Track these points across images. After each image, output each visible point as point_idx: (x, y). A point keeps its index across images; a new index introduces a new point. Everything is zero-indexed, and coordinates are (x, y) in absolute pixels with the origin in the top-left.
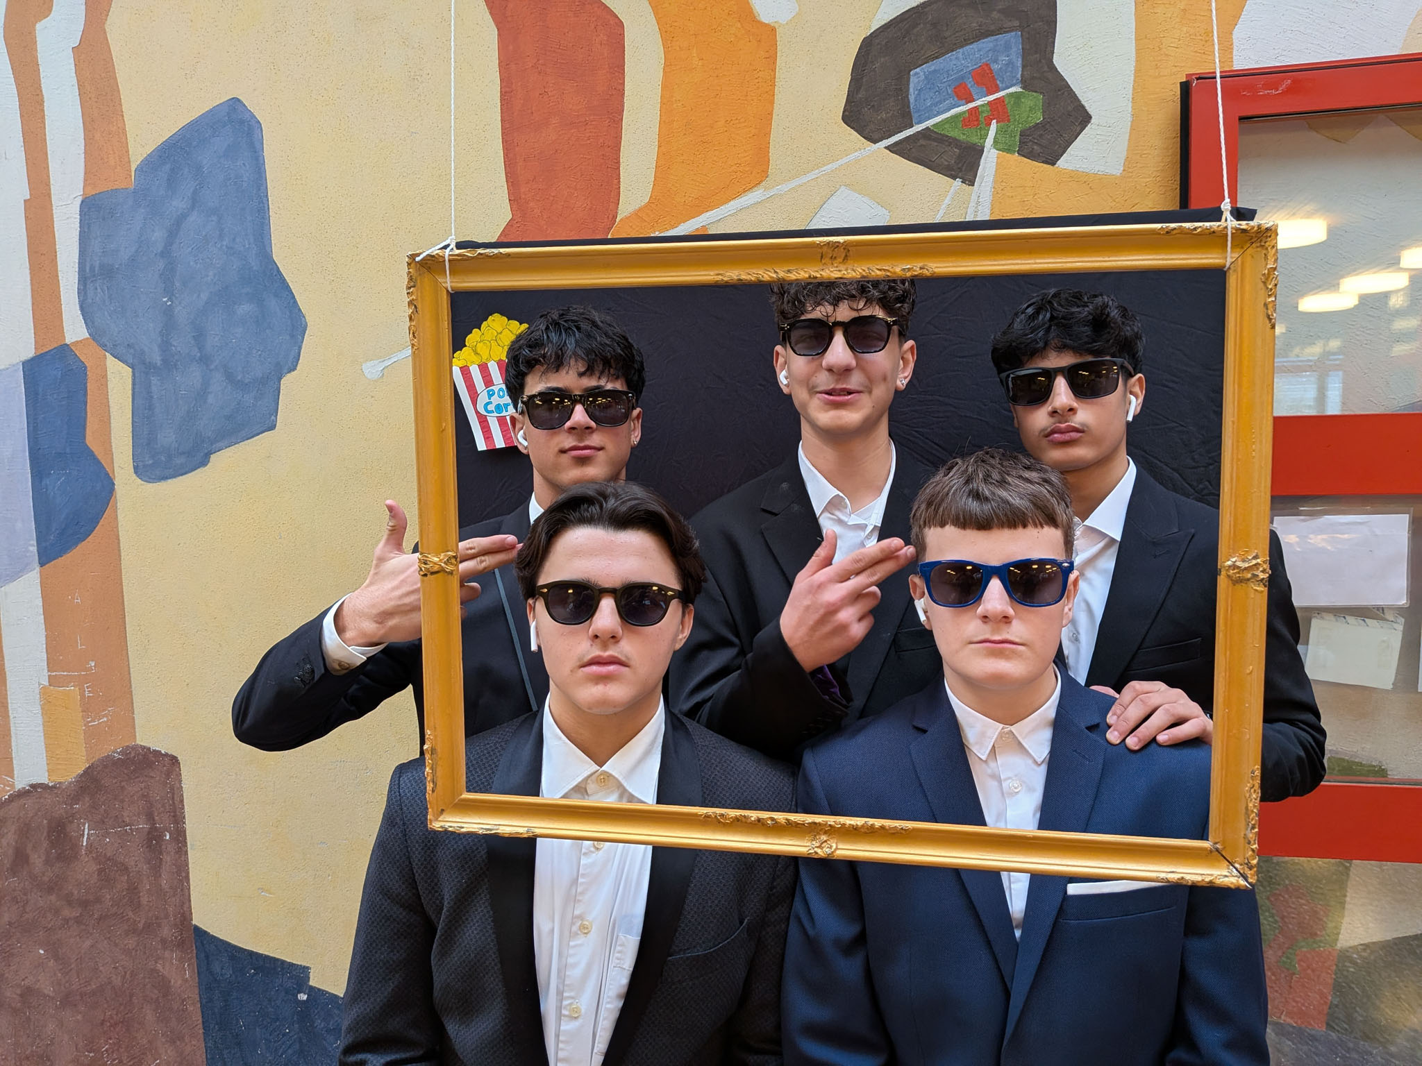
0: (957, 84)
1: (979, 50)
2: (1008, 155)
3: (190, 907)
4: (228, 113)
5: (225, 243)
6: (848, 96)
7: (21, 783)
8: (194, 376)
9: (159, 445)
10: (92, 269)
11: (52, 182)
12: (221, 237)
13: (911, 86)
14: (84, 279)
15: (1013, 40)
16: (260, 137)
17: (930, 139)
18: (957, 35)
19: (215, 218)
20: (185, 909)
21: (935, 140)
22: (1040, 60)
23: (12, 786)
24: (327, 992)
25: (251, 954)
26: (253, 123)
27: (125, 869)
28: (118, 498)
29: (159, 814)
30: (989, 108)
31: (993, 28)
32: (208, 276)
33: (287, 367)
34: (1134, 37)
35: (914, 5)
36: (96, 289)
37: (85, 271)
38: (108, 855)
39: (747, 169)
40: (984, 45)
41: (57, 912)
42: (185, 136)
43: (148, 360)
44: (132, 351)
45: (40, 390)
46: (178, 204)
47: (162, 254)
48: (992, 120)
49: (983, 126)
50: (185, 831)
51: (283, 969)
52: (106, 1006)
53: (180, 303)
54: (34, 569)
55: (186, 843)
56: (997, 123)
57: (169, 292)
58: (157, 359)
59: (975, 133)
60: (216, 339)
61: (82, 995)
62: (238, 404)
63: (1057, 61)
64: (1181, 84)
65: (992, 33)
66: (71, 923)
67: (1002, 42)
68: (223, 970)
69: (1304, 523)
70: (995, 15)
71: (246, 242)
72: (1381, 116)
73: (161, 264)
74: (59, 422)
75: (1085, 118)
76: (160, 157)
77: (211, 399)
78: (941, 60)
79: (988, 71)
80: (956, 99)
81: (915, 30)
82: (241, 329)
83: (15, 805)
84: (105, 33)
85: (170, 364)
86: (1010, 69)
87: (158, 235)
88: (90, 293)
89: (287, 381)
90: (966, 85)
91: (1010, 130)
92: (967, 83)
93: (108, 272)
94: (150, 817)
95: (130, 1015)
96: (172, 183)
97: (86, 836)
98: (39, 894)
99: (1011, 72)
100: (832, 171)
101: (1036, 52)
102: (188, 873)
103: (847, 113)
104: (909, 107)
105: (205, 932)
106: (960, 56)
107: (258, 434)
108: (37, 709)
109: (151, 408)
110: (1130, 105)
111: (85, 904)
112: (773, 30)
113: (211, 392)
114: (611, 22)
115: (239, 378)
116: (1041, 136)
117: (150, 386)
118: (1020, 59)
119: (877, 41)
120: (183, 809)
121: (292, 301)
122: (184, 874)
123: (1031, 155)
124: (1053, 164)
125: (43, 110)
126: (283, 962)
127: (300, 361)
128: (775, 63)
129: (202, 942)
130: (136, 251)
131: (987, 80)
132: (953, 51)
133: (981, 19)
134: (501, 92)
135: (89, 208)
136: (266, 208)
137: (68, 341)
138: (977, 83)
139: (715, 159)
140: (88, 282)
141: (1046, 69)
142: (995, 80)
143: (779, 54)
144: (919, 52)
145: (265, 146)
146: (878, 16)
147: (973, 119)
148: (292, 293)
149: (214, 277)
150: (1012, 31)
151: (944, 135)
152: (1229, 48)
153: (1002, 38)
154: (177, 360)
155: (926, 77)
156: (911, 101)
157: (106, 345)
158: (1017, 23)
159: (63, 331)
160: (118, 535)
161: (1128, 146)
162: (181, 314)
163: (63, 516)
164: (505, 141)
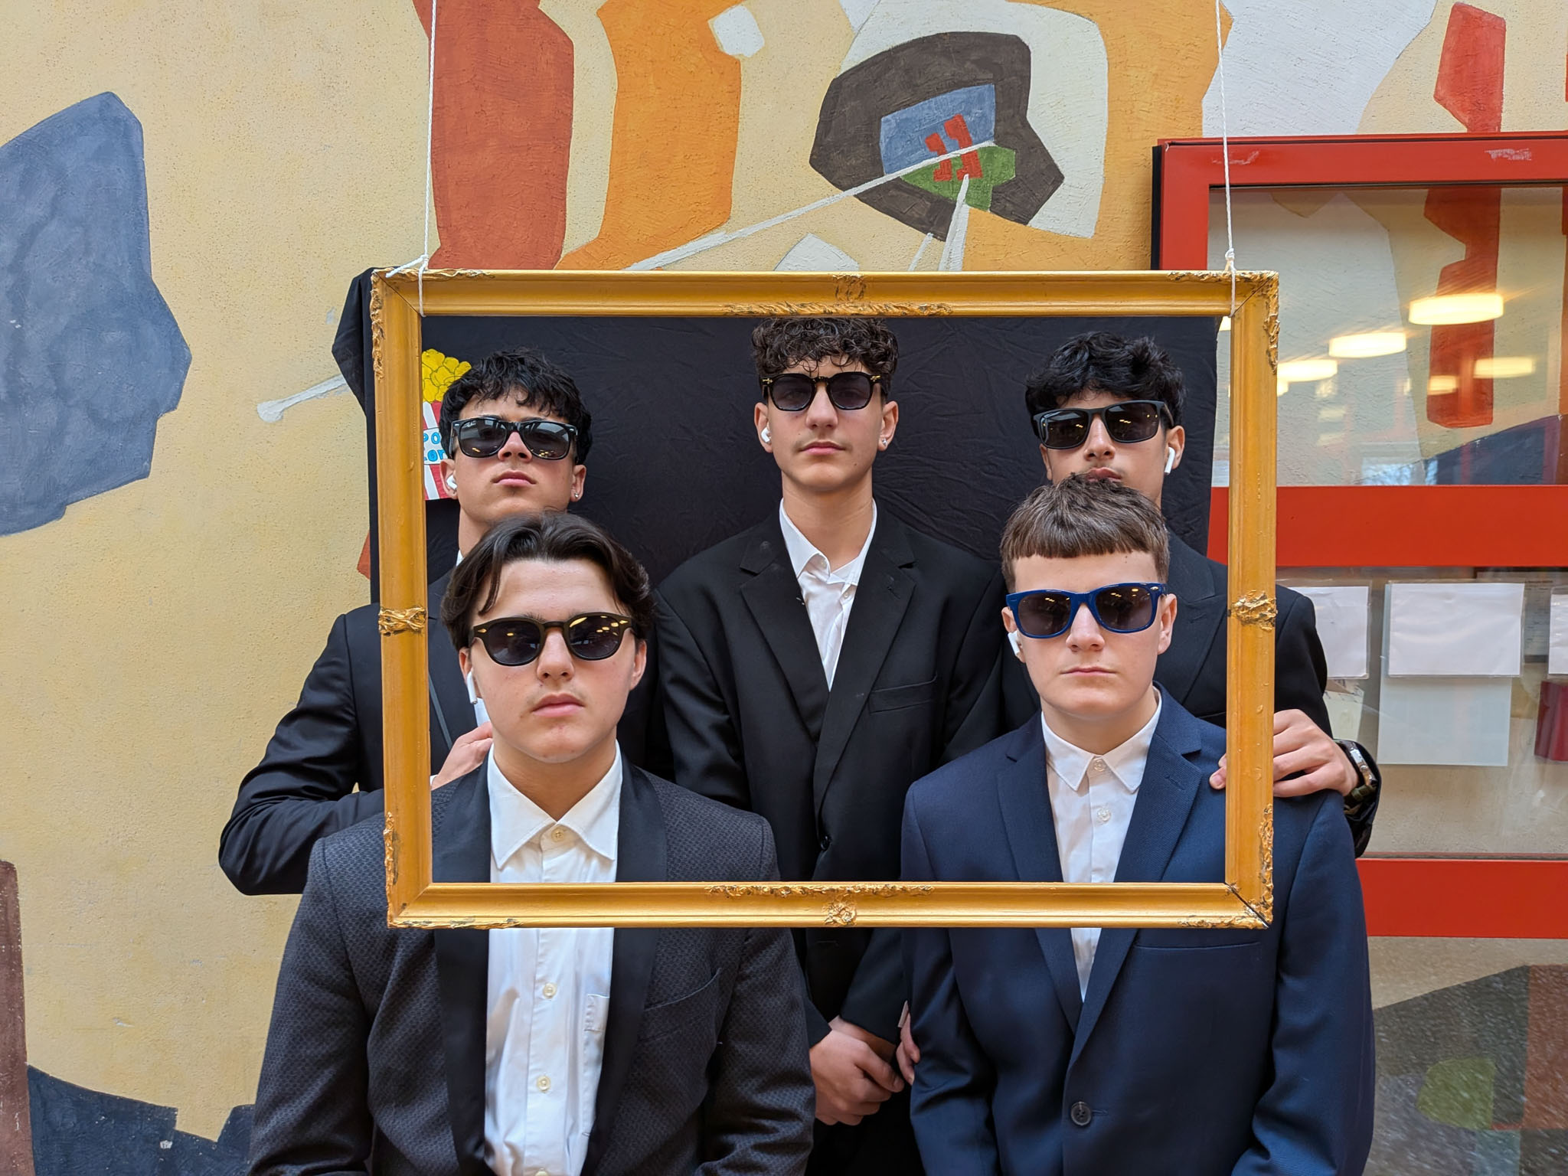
0: (929, 134)
1: (952, 101)
2: (980, 211)
3: (24, 1044)
4: (101, 110)
5: (92, 260)
6: (816, 137)
8: (48, 413)
9: (1, 494)
12: (87, 252)
13: (882, 133)
15: (986, 93)
16: (140, 140)
17: (900, 190)
18: (930, 83)
19: (79, 229)
20: (18, 1048)
21: (905, 191)
22: (1013, 116)
24: (197, 1137)
25: (102, 1097)
26: (130, 121)
30: (961, 162)
31: (966, 79)
32: (69, 297)
33: (164, 406)
34: (1106, 98)
35: (886, 48)
39: (707, 209)
40: (954, 96)
42: (44, 132)
46: (33, 211)
47: (10, 269)
48: (964, 174)
49: (955, 179)
50: (20, 954)
51: (142, 1112)
53: (32, 326)
55: (22, 967)
56: (970, 177)
57: (19, 312)
59: (946, 187)
60: (78, 370)
62: (103, 447)
63: (1031, 117)
64: (1153, 148)
65: (966, 84)
67: (976, 94)
68: (65, 1118)
70: (968, 65)
71: (119, 259)
72: (1341, 194)
73: (9, 280)
75: (1059, 178)
76: (12, 155)
77: (68, 440)
78: (913, 108)
79: (961, 123)
80: (928, 150)
81: (887, 75)
82: (109, 361)
85: (17, 398)
86: (983, 122)
87: (6, 247)
89: (165, 422)
90: (939, 136)
91: (982, 185)
92: (940, 134)
96: (26, 184)
99: (984, 125)
100: (799, 217)
101: (1009, 107)
102: (22, 1004)
103: (815, 157)
104: (879, 155)
105: (43, 1075)
106: (933, 105)
107: (126, 483)
110: (1102, 166)
112: (738, 62)
113: (70, 433)
114: (559, 41)
115: (105, 416)
116: (1013, 193)
118: (993, 113)
119: (848, 83)
120: (19, 926)
121: (174, 330)
122: (17, 1006)
123: (1003, 213)
124: (1026, 223)
126: (143, 1104)
127: (181, 400)
128: (738, 98)
129: (38, 1086)
131: (960, 133)
132: (925, 100)
133: (954, 69)
134: (434, 107)
136: (146, 221)
138: (950, 135)
139: (672, 195)
141: (1020, 125)
142: (968, 133)
143: (743, 89)
144: (890, 97)
145: (145, 150)
146: (849, 56)
147: (945, 171)
148: (174, 320)
149: (77, 298)
150: (986, 83)
151: (915, 187)
152: (1198, 116)
153: (975, 91)
154: (27, 394)
155: (898, 125)
156: (882, 149)
158: (990, 76)
161: (1100, 210)
162: (33, 339)
164: (434, 162)
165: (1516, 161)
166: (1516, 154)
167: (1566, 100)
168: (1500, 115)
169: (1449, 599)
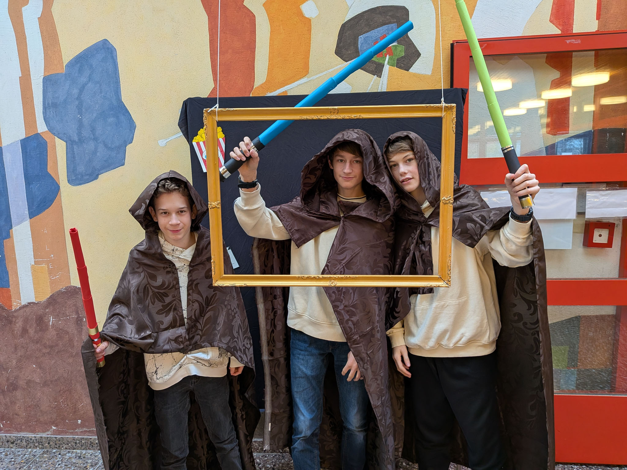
0: (375, 41)
1: (382, 30)
2: (392, 67)
4: (103, 45)
5: (103, 95)
6: (337, 44)
7: (24, 302)
8: (91, 145)
9: (78, 172)
10: (48, 104)
11: (31, 70)
12: (101, 92)
13: (359, 42)
14: (45, 108)
15: (394, 26)
16: (116, 55)
18: (375, 24)
19: (98, 85)
23: (20, 304)
26: (113, 49)
27: (67, 333)
28: (61, 192)
29: (81, 311)
30: (386, 50)
31: (387, 22)
32: (96, 107)
33: (128, 142)
34: (435, 26)
35: (360, 13)
36: (50, 112)
37: (45, 105)
38: (61, 328)
39: (301, 70)
40: (383, 28)
41: (40, 350)
42: (86, 53)
43: (72, 139)
44: (66, 136)
45: (28, 151)
47: (77, 99)
48: (387, 54)
49: (382, 56)
52: (61, 384)
53: (85, 117)
54: (27, 220)
56: (389, 56)
57: (80, 113)
58: (76, 138)
59: (381, 60)
60: (100, 131)
61: (51, 381)
62: (109, 156)
63: (410, 35)
64: (451, 44)
65: (387, 24)
66: (46, 355)
69: (490, 194)
70: (388, 17)
71: (111, 94)
72: (516, 57)
73: (77, 103)
74: (36, 163)
75: (419, 55)
76: (75, 61)
77: (98, 154)
78: (369, 33)
81: (360, 22)
82: (110, 127)
83: (22, 311)
84: (51, 12)
85: (81, 141)
87: (75, 91)
88: (48, 113)
89: (129, 148)
91: (393, 58)
92: (378, 41)
93: (55, 105)
94: (77, 313)
95: (71, 388)
96: (80, 71)
97: (51, 321)
98: (32, 344)
100: (331, 71)
103: (336, 51)
104: (358, 49)
106: (376, 31)
107: (118, 167)
108: (30, 274)
109: (74, 157)
110: (434, 50)
111: (51, 347)
112: (310, 20)
113: (98, 152)
114: (251, 15)
115: (110, 146)
116: (404, 61)
117: (73, 149)
119: (347, 25)
121: (130, 117)
123: (400, 67)
124: (408, 71)
125: (26, 42)
127: (133, 140)
128: (311, 32)
130: (67, 97)
132: (373, 30)
133: (383, 19)
134: (210, 39)
135: (47, 81)
137: (39, 132)
139: (289, 66)
140: (47, 109)
141: (405, 37)
143: (312, 29)
144: (361, 30)
145: (118, 58)
146: (347, 16)
147: (380, 54)
148: (130, 114)
149: (99, 107)
150: (394, 23)
153: (390, 26)
154: (84, 139)
155: (364, 39)
156: (359, 47)
157: (55, 134)
158: (395, 21)
159: (37, 128)
160: (62, 206)
161: (433, 65)
162: (86, 121)
163: (39, 199)
164: (211, 58)
165: (576, 44)
166: (576, 41)
167: (597, 20)
168: (573, 27)
169: (552, 193)
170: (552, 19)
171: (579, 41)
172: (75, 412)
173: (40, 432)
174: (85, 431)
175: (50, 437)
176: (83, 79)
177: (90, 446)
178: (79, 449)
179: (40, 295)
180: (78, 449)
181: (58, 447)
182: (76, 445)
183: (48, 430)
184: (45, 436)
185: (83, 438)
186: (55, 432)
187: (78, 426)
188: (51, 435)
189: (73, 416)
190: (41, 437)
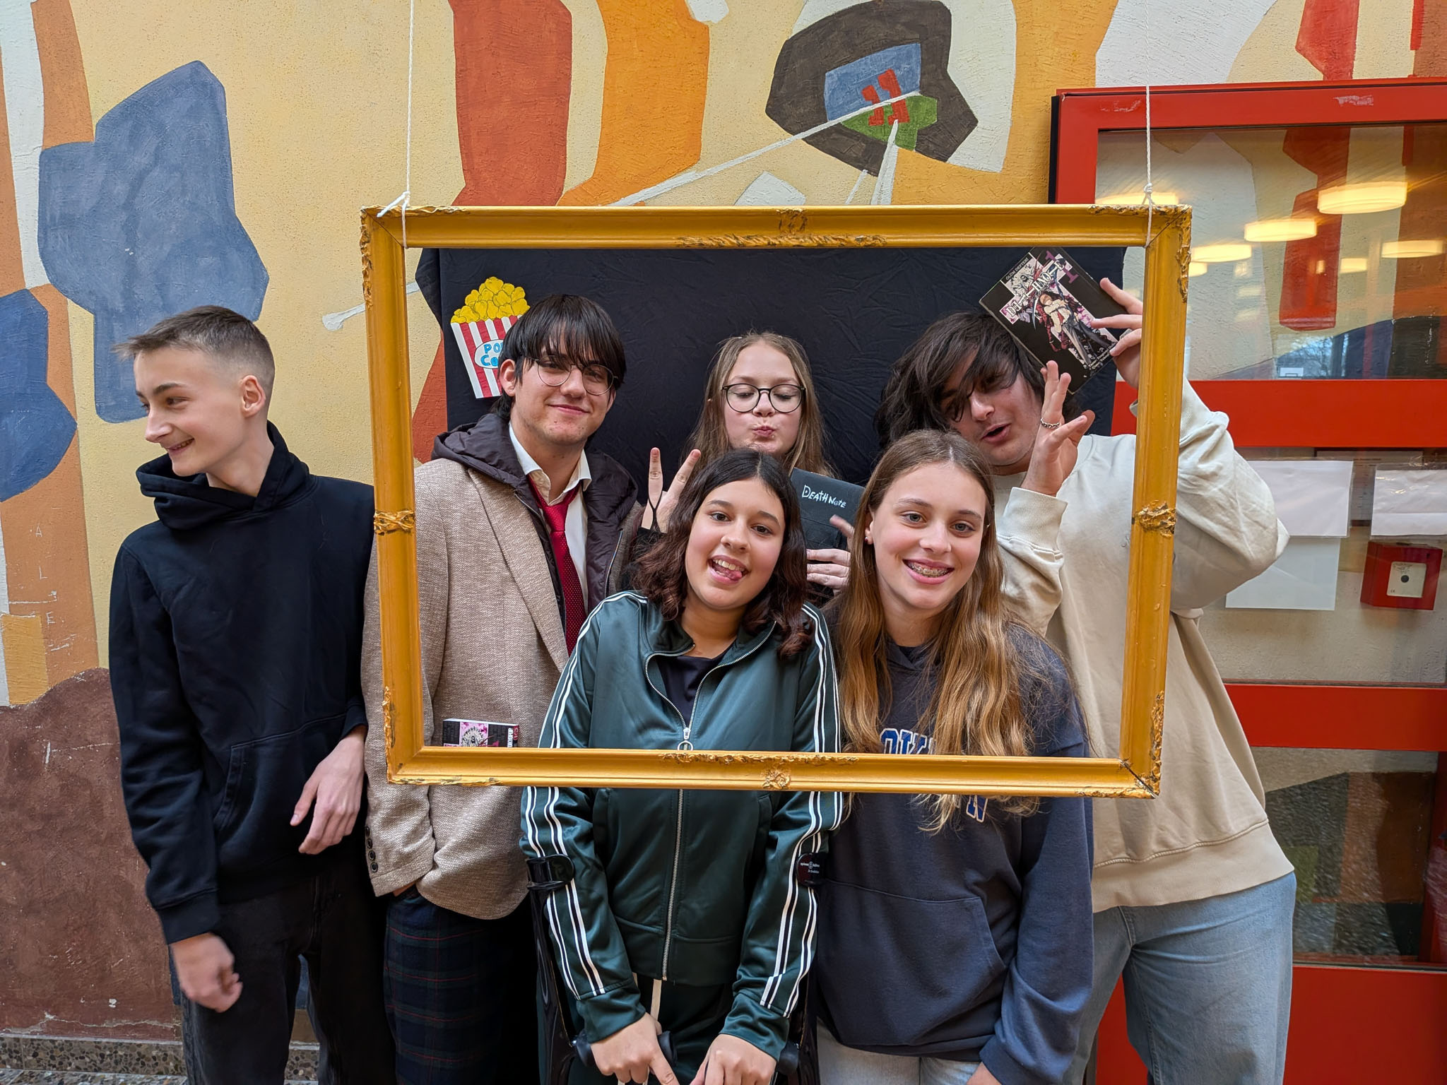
0: (865, 86)
1: (884, 58)
2: (907, 151)
4: (191, 76)
5: (188, 199)
6: (771, 91)
9: (122, 388)
10: (53, 218)
11: (10, 132)
12: (184, 193)
13: (826, 86)
14: (43, 225)
15: (914, 49)
16: (223, 100)
17: (841, 134)
18: (866, 43)
19: (177, 174)
21: (845, 135)
22: (936, 70)
26: (216, 86)
27: (87, 784)
28: (80, 435)
30: (891, 109)
31: (897, 38)
32: (170, 229)
34: (1015, 53)
35: (830, 14)
36: (57, 237)
37: (43, 217)
38: (71, 771)
39: (681, 152)
40: (887, 54)
41: (19, 826)
42: (147, 95)
43: (110, 307)
44: (94, 298)
47: (124, 206)
48: (895, 119)
49: (886, 125)
52: (69, 911)
53: (142, 254)
56: (899, 122)
57: (131, 242)
58: (119, 305)
59: (880, 130)
60: (179, 289)
61: (45, 902)
63: (951, 71)
64: (1052, 98)
65: (896, 43)
66: (33, 836)
67: (905, 52)
70: (899, 27)
71: (209, 198)
72: (1213, 135)
73: (124, 216)
74: (19, 364)
75: (974, 122)
76: (122, 113)
78: (852, 64)
79: (892, 76)
80: (864, 99)
81: (831, 37)
82: (203, 279)
85: (130, 311)
86: (911, 76)
87: (120, 189)
88: (51, 242)
90: (873, 88)
91: (909, 129)
92: (874, 86)
93: (68, 222)
95: (93, 919)
96: (134, 139)
97: (48, 755)
99: (911, 78)
100: (756, 157)
101: (933, 63)
103: (770, 107)
104: (824, 104)
106: (868, 61)
110: (1010, 112)
111: (47, 818)
112: (707, 28)
114: (560, 12)
116: (935, 135)
117: (113, 331)
118: (919, 68)
119: (797, 44)
121: (254, 256)
123: (926, 152)
124: (945, 161)
127: (262, 312)
128: (707, 58)
130: (98, 202)
131: (891, 84)
132: (862, 57)
133: (888, 31)
134: (456, 70)
135: (49, 160)
136: (229, 167)
137: (28, 286)
138: (883, 86)
140: (49, 230)
141: (941, 77)
142: (898, 85)
143: (711, 50)
144: (833, 56)
145: (227, 109)
146: (799, 22)
147: (878, 118)
148: (254, 248)
149: (177, 230)
150: (913, 42)
151: (853, 131)
152: (1092, 68)
153: (904, 48)
154: (140, 308)
155: (839, 79)
156: (826, 98)
157: (67, 292)
158: (917, 36)
159: (23, 277)
160: (81, 472)
161: (1008, 148)
162: (143, 263)
163: (23, 454)
164: (459, 116)
165: (1360, 106)
166: (1360, 100)
167: (1412, 49)
168: (1352, 65)
169: (1290, 473)
170: (1302, 45)
171: (1369, 101)
172: (102, 979)
173: (15, 1026)
174: (126, 1027)
175: (39, 1040)
176: (141, 160)
177: (137, 1064)
178: (111, 1070)
179: (21, 690)
180: (107, 1071)
181: (57, 1064)
182: (102, 1062)
183: (34, 1023)
184: (27, 1037)
185: (121, 1044)
186: (53, 1028)
187: (108, 1013)
188: (42, 1033)
189: (97, 990)
190: (17, 1040)
